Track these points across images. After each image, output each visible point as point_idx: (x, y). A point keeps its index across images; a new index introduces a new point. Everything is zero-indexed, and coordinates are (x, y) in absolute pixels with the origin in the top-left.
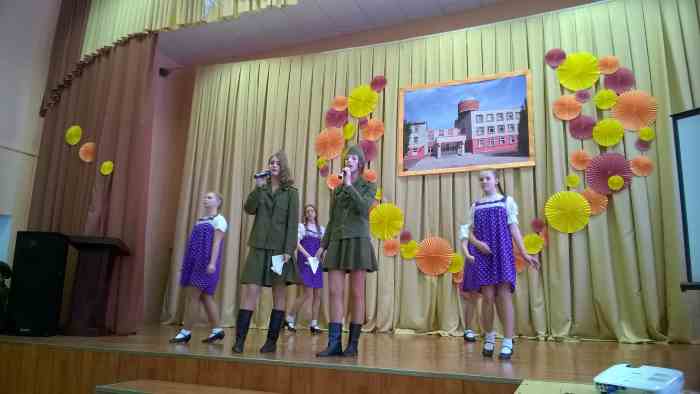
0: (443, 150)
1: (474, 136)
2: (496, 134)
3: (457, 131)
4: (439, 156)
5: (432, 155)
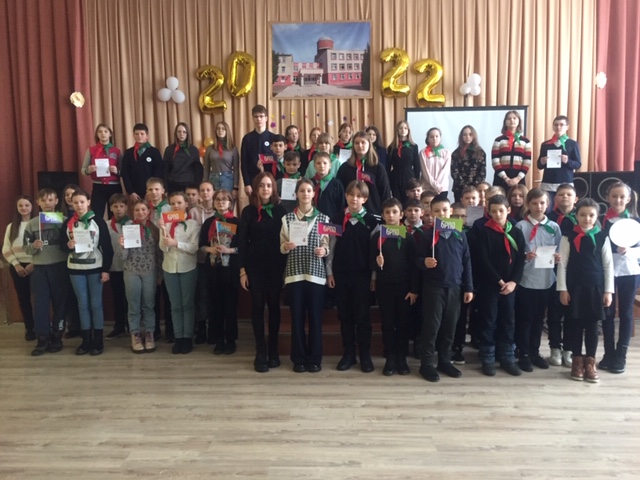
0: (305, 80)
1: (329, 71)
2: (346, 70)
3: (316, 65)
4: (302, 84)
5: (297, 84)
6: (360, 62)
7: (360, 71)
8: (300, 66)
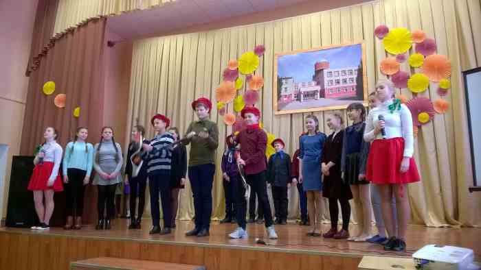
0: (305, 96)
1: (326, 86)
2: (341, 85)
3: (314, 83)
4: (302, 100)
5: (297, 100)
6: (355, 76)
7: (355, 84)
8: (300, 85)
